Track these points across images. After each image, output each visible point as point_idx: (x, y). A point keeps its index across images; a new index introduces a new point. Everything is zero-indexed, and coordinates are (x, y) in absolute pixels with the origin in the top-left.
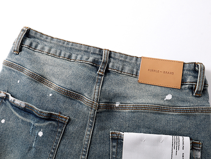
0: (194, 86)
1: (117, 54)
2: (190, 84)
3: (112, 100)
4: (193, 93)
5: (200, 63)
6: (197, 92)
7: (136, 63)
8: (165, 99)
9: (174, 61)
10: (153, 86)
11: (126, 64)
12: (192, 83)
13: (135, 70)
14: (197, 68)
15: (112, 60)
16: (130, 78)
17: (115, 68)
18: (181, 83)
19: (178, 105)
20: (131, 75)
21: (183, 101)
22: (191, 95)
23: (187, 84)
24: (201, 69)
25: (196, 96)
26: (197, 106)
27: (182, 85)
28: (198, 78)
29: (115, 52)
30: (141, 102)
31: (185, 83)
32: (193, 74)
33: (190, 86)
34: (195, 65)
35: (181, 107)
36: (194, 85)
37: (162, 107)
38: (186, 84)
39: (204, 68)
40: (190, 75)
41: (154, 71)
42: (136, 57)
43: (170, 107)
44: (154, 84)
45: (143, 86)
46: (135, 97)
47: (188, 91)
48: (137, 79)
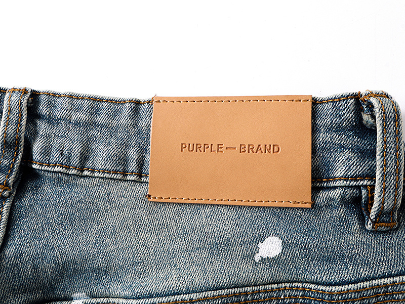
0: (364, 193)
1: (60, 100)
2: (349, 187)
3: (53, 288)
4: (362, 221)
5: (377, 95)
6: (377, 215)
7: (135, 125)
8: (257, 258)
9: (277, 99)
10: (208, 210)
11: (99, 137)
12: (355, 178)
13: (133, 154)
14: (366, 117)
15: (42, 127)
16: (116, 189)
17: (55, 156)
18: (313, 182)
19: (309, 277)
20: (119, 176)
21: (329, 260)
22: (357, 226)
23: (335, 188)
24: (384, 120)
25: (375, 232)
26: (384, 277)
27: (315, 190)
28: (378, 158)
29: (54, 95)
30: (161, 289)
31: (328, 181)
32: (354, 141)
33: (349, 192)
34: (359, 102)
35: (324, 288)
36: (365, 186)
37: (246, 294)
38: (331, 184)
39: (397, 112)
40: (342, 148)
41: (202, 149)
42: (130, 101)
43: (278, 283)
44: (208, 202)
45: (170, 211)
46: (139, 268)
47: (341, 211)
48: (144, 187)
